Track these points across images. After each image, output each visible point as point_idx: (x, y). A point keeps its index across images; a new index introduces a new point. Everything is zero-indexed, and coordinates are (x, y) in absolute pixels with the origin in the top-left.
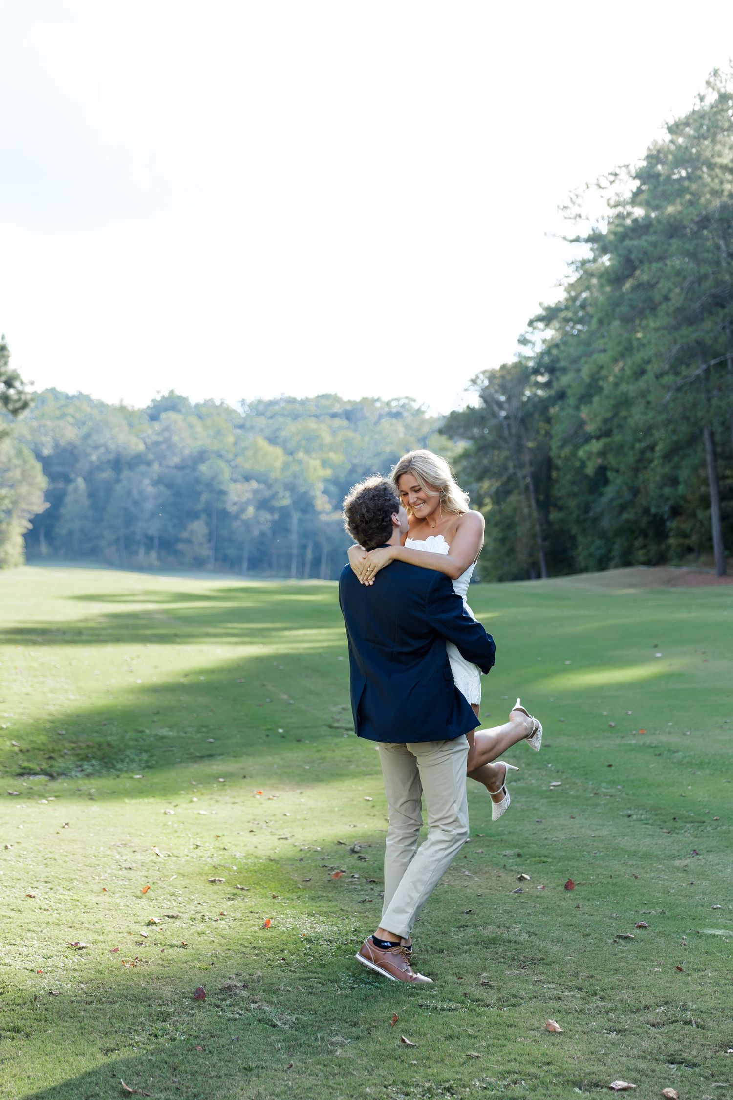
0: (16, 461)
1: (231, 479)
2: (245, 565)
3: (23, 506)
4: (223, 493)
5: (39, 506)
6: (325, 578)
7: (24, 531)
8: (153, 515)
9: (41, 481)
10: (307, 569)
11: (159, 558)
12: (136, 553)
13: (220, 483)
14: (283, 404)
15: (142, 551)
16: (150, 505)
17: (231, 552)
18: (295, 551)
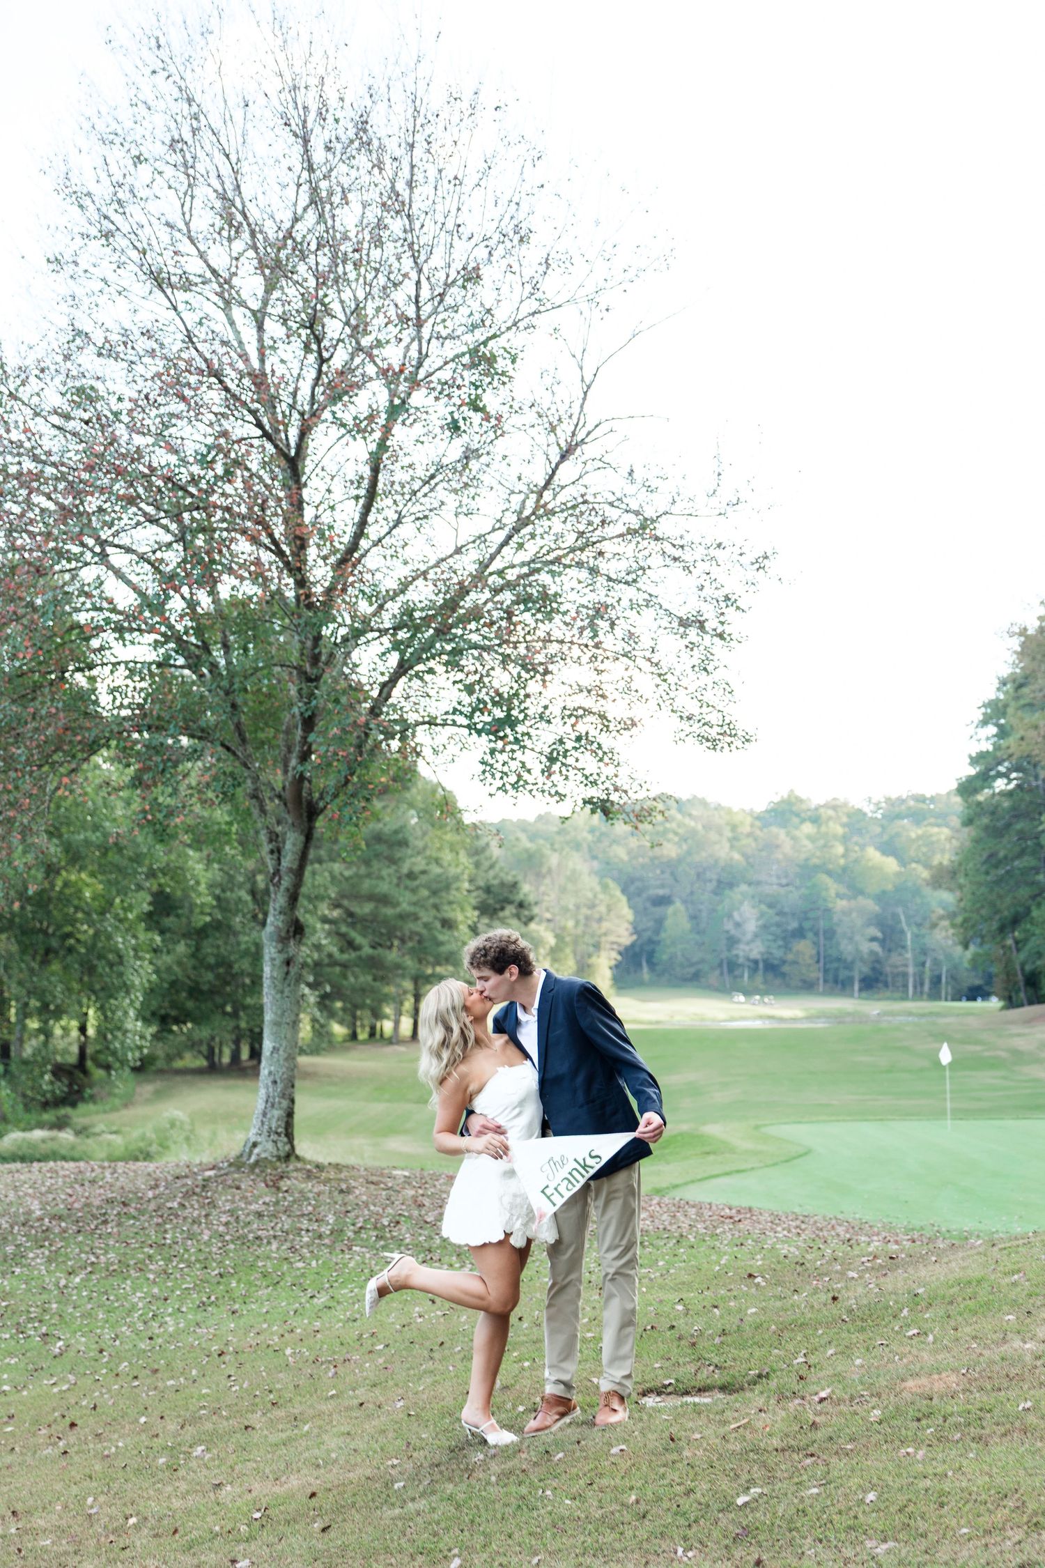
0: (601, 896)
1: (838, 895)
2: (856, 987)
3: (612, 938)
4: (828, 910)
5: (625, 937)
6: (946, 1000)
7: (613, 963)
8: (756, 936)
9: (628, 914)
10: (927, 987)
11: (765, 982)
12: (742, 976)
13: (825, 900)
14: (912, 803)
15: (746, 975)
16: (751, 927)
17: (843, 974)
18: (911, 970)
